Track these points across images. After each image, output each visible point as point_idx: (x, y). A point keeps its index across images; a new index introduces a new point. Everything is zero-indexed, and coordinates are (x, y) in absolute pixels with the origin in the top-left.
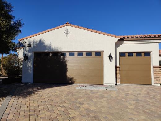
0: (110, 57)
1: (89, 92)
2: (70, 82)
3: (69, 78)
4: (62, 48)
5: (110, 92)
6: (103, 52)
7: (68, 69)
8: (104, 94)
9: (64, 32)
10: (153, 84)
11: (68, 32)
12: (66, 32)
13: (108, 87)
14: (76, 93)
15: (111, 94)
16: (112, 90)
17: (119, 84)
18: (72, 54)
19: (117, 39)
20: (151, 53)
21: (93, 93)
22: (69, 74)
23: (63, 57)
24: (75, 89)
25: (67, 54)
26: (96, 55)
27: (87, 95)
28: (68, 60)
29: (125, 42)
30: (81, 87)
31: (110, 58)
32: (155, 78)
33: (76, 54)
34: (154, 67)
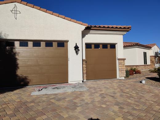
0: (76, 48)
1: (53, 99)
2: (22, 83)
3: (20, 78)
4: (8, 35)
5: (81, 94)
6: (67, 41)
7: (19, 66)
8: (74, 99)
9: (12, 11)
10: (118, 77)
11: (18, 12)
12: (13, 12)
13: (74, 86)
14: (32, 104)
15: (84, 98)
16: (82, 90)
17: (86, 80)
18: (24, 43)
19: (83, 28)
20: (116, 45)
21: (59, 100)
22: (20, 72)
23: (9, 47)
24: (30, 95)
25: (17, 44)
26: (58, 46)
27: (50, 105)
28: (19, 53)
29: (91, 32)
30: (39, 90)
31: (77, 50)
32: (120, 71)
33: (30, 44)
34: (119, 59)
